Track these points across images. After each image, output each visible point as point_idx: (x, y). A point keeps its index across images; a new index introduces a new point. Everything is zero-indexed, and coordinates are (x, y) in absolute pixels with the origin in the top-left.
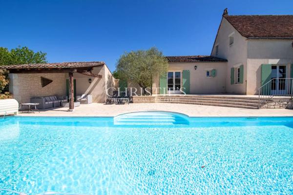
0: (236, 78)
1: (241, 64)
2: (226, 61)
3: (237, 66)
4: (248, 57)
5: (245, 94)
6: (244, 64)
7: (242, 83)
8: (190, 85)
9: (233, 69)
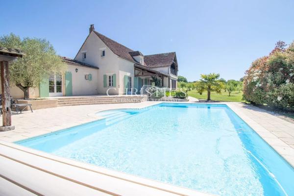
0: (108, 83)
1: (114, 73)
2: (98, 68)
3: (111, 74)
4: (120, 69)
5: (118, 94)
6: (116, 74)
7: (115, 86)
8: (72, 87)
9: (105, 76)
